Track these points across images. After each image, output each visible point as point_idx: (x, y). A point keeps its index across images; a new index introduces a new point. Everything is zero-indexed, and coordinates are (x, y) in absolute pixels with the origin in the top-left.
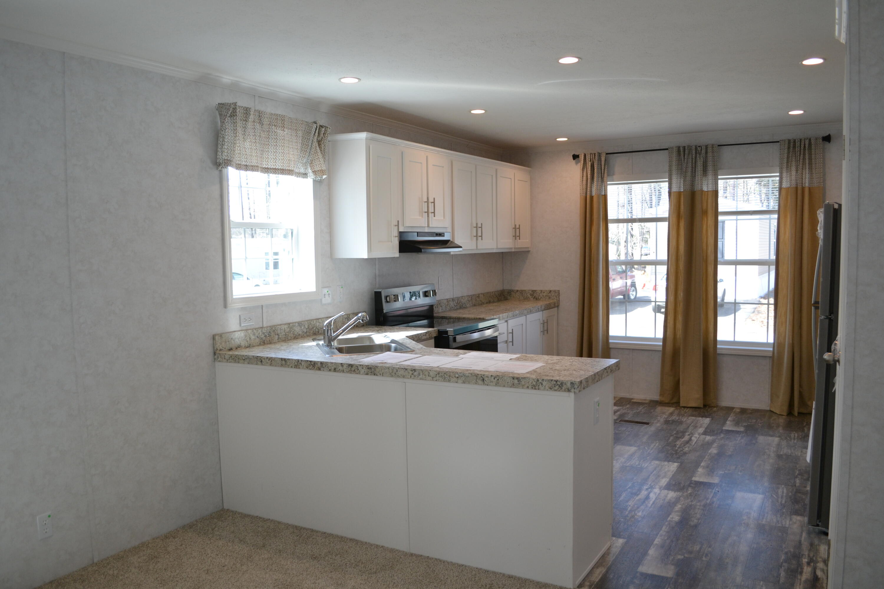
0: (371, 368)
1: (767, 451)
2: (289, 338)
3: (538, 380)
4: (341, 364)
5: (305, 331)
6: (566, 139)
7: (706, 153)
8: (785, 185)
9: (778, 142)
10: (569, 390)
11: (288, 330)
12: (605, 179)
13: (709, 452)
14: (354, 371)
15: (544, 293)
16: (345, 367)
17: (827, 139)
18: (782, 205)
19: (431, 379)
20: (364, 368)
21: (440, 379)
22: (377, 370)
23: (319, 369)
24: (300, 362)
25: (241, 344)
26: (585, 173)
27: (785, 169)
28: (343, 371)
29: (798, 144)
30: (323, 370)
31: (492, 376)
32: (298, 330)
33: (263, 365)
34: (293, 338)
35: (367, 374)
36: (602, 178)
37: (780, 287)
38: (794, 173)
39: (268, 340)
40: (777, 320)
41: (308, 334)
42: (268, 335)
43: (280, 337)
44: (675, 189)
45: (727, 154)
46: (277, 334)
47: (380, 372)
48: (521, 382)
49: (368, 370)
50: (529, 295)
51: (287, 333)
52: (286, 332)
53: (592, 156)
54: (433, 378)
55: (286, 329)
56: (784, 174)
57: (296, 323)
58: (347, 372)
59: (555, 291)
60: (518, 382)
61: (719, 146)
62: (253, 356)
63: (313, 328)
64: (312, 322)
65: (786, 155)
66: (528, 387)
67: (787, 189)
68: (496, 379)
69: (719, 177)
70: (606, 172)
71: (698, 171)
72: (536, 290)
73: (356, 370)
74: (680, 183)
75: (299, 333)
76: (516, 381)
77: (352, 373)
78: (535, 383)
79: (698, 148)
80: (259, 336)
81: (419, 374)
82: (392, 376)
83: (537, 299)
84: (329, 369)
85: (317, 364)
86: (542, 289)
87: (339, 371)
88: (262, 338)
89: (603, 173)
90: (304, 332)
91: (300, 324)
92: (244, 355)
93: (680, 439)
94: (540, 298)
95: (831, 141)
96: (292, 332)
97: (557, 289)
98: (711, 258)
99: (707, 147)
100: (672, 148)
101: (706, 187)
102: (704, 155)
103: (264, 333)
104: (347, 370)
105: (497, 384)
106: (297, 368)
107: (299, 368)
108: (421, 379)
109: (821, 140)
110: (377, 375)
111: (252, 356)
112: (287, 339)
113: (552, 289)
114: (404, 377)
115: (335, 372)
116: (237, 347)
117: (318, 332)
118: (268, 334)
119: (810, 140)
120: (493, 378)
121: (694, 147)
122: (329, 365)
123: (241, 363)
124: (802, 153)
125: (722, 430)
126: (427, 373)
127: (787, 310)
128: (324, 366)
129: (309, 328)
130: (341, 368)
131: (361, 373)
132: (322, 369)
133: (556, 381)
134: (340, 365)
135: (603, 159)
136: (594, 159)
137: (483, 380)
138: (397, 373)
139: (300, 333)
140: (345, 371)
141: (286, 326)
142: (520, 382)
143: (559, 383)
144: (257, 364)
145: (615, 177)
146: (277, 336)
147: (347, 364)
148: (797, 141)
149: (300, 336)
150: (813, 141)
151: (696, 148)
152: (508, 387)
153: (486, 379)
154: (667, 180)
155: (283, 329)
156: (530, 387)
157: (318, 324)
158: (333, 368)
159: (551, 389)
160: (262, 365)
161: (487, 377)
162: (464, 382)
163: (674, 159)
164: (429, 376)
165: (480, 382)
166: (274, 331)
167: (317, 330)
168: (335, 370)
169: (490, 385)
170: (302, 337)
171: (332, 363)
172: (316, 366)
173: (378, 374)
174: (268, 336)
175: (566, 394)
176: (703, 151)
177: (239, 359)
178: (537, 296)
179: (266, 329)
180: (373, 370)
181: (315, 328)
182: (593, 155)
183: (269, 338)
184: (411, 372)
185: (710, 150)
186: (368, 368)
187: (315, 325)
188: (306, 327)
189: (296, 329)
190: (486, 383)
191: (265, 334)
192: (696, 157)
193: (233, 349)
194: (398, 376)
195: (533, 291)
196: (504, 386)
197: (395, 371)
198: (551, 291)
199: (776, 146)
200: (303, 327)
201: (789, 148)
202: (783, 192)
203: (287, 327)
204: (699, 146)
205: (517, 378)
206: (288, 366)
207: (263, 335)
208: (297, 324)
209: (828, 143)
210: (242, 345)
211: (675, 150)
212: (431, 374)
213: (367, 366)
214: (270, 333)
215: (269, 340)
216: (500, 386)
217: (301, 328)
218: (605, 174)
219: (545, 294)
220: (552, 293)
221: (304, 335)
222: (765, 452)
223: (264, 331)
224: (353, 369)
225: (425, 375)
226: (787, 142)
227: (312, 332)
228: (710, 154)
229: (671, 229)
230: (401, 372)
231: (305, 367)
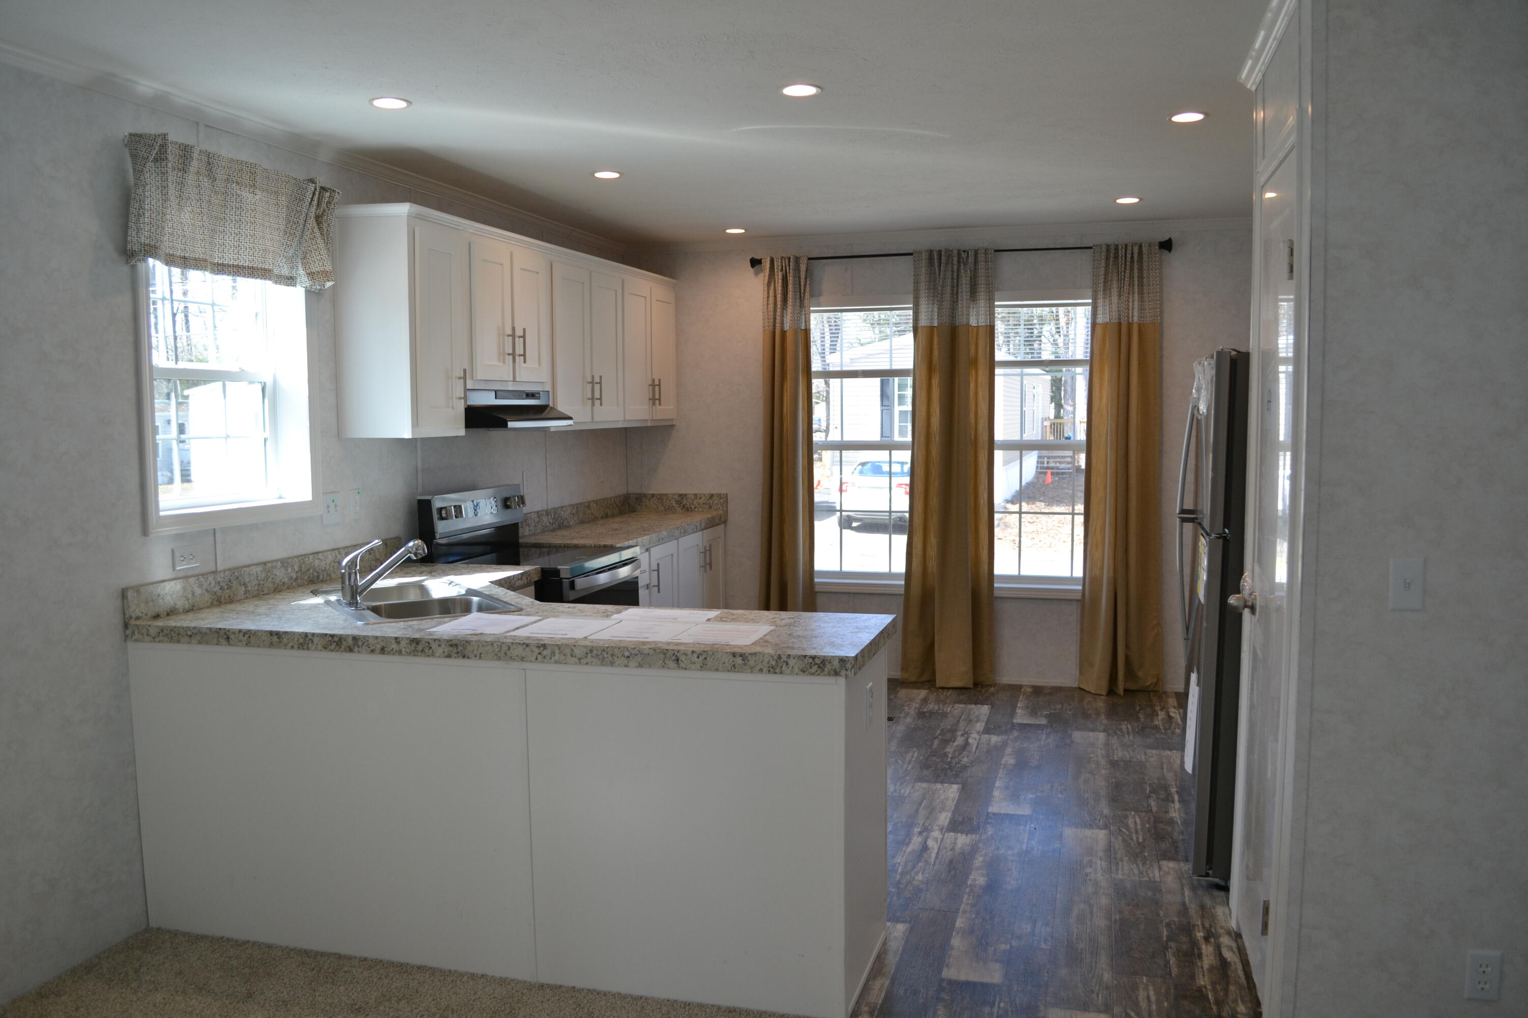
0: (456, 645)
1: (1092, 755)
2: (266, 591)
3: (780, 657)
4: (396, 638)
5: (295, 577)
6: (743, 231)
7: (976, 262)
8: (1100, 320)
9: (1091, 248)
10: (836, 674)
11: (264, 575)
12: (806, 302)
13: (1003, 762)
14: (423, 651)
15: (700, 498)
16: (403, 643)
17: (1167, 245)
18: (1096, 352)
19: (577, 661)
20: (443, 646)
21: (595, 660)
22: (469, 648)
23: (351, 650)
24: (310, 637)
25: (176, 604)
26: (772, 291)
27: (1100, 294)
28: (400, 652)
29: (1121, 253)
30: (359, 652)
31: (693, 652)
32: (280, 574)
33: (232, 645)
34: (273, 590)
35: (449, 656)
36: (802, 301)
37: (1093, 485)
38: (1115, 299)
39: (227, 596)
40: (1089, 539)
41: (299, 581)
42: (226, 587)
43: (249, 588)
44: (923, 322)
45: (1008, 266)
46: (244, 585)
47: (475, 652)
48: (748, 661)
49: (451, 649)
50: (674, 504)
51: (261, 582)
52: (259, 578)
53: (783, 261)
54: (580, 659)
55: (259, 572)
56: (1100, 302)
57: (277, 561)
58: (409, 654)
59: (719, 495)
60: (743, 662)
61: (996, 251)
62: (210, 629)
63: (308, 570)
64: (307, 559)
65: (1102, 270)
66: (761, 670)
67: (1105, 325)
68: (701, 658)
69: (996, 303)
70: (808, 287)
71: (962, 293)
72: (686, 495)
73: (426, 650)
74: (932, 311)
75: (283, 581)
76: (739, 660)
77: (418, 656)
78: (774, 663)
79: (962, 253)
80: (209, 589)
81: (553, 653)
82: (499, 659)
83: (688, 510)
84: (372, 648)
85: (345, 640)
86: (696, 493)
87: (392, 652)
88: (215, 593)
89: (802, 291)
90: (292, 578)
91: (285, 563)
92: (189, 627)
93: (951, 743)
94: (693, 507)
95: (1173, 249)
96: (270, 580)
97: (723, 491)
98: (984, 437)
99: (976, 252)
100: (920, 252)
101: (975, 319)
102: (972, 266)
103: (219, 583)
104: (407, 650)
105: (703, 667)
106: (303, 649)
107: (308, 649)
108: (556, 662)
109: (1157, 247)
110: (468, 658)
111: (207, 628)
112: (262, 593)
113: (713, 492)
114: (522, 659)
115: (383, 653)
116: (169, 611)
117: (318, 577)
118: (227, 585)
119: (1140, 246)
120: (695, 655)
121: (955, 252)
122: (371, 641)
123: (184, 643)
124: (1128, 268)
125: (1013, 724)
126: (568, 651)
127: (1104, 523)
128: (360, 643)
129: (301, 570)
130: (394, 646)
131: (437, 655)
132: (356, 649)
133: (814, 658)
134: (393, 641)
135: (803, 268)
136: (788, 268)
137: (678, 660)
138: (509, 653)
139: (286, 580)
140: (403, 652)
141: (259, 569)
142: (746, 662)
143: (818, 661)
144: (218, 644)
145: (821, 299)
146: (243, 588)
147: (408, 638)
148: (1120, 247)
149: (285, 587)
150: (1145, 249)
151: (959, 254)
152: (724, 671)
153: (682, 658)
154: (912, 306)
155: (255, 573)
156: (765, 670)
157: (317, 562)
158: (379, 647)
159: (804, 672)
160: (229, 645)
161: (685, 654)
162: (640, 666)
163: (923, 271)
164: (572, 656)
165: (672, 664)
166: (238, 578)
167: (315, 574)
168: (383, 651)
169: (690, 669)
170: (288, 588)
171: (377, 638)
172: (344, 643)
173: (472, 656)
174: (227, 589)
175: (832, 680)
176: (971, 260)
177: (179, 634)
178: (688, 504)
179: (222, 575)
180: (460, 648)
181: (311, 571)
182: (787, 260)
183: (228, 591)
184: (537, 651)
185: (981, 257)
186: (451, 646)
187: (313, 565)
188: (296, 568)
189: (278, 573)
190: (682, 665)
191: (221, 584)
192: (958, 270)
193: (162, 616)
194: (512, 659)
195: (680, 495)
196: (717, 670)
197: (505, 648)
198: (712, 496)
199: (1087, 255)
200: (290, 570)
201: (1107, 258)
202: (1099, 330)
203: (261, 569)
204: (964, 251)
205: (741, 655)
206: (286, 645)
207: (216, 585)
208: (279, 564)
209: (1168, 252)
210: (177, 607)
211: (924, 256)
212: (577, 652)
213: (448, 641)
214: (230, 581)
215: (229, 596)
216: (710, 670)
217: (287, 570)
218: (806, 294)
219: (701, 501)
220: (714, 498)
221: (292, 584)
222: (1090, 758)
223: (219, 579)
224: (420, 647)
225: (565, 655)
226: (1104, 249)
227: (306, 577)
228: (981, 265)
229: (917, 389)
230: (519, 651)
231: (320, 647)
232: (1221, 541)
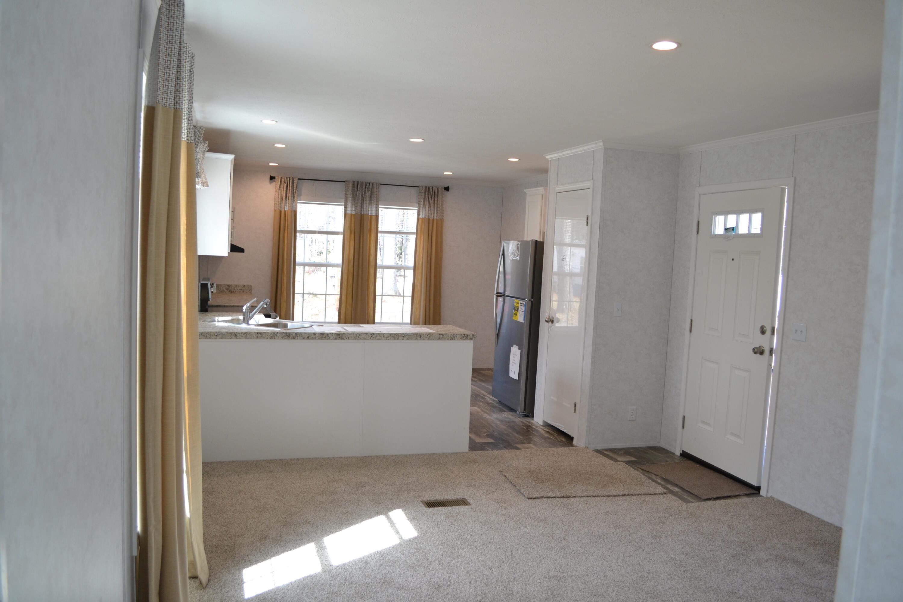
0: (339, 335)
3: (454, 335)
4: (314, 333)
6: (277, 165)
7: (372, 188)
8: (421, 216)
9: (418, 187)
10: (471, 339)
12: (296, 198)
14: (325, 337)
15: (238, 287)
16: (317, 335)
17: (447, 189)
18: (419, 230)
19: (385, 339)
20: (334, 335)
21: (392, 338)
22: (344, 336)
23: (294, 338)
24: (276, 334)
26: (280, 192)
27: (422, 206)
28: (315, 338)
29: (431, 190)
30: (297, 339)
31: (426, 334)
33: (238, 339)
35: (336, 339)
36: (294, 197)
37: (416, 285)
38: (427, 209)
40: (414, 306)
44: (349, 212)
45: (383, 190)
47: (347, 337)
49: (337, 336)
50: (225, 289)
53: (287, 179)
54: (386, 338)
56: (421, 209)
58: (319, 339)
59: (248, 286)
61: (380, 184)
62: (227, 332)
65: (423, 197)
66: (448, 339)
67: (423, 219)
68: (429, 336)
69: (380, 206)
70: (297, 192)
71: (366, 200)
72: (231, 285)
73: (327, 337)
74: (352, 208)
76: (441, 336)
77: (323, 339)
78: (452, 336)
79: (367, 184)
81: (377, 336)
82: (356, 339)
83: (232, 292)
84: (303, 337)
85: (292, 335)
86: (236, 284)
87: (312, 338)
89: (294, 193)
92: (216, 332)
94: (235, 291)
95: (449, 191)
97: (250, 284)
98: (372, 263)
99: (373, 184)
100: (349, 182)
101: (371, 212)
102: (371, 190)
104: (319, 337)
105: (429, 339)
106: (272, 339)
107: (274, 339)
108: (377, 339)
109: (444, 189)
110: (344, 339)
111: (225, 332)
113: (245, 284)
114: (365, 339)
115: (308, 339)
119: (438, 188)
120: (427, 335)
121: (365, 183)
122: (303, 334)
123: (213, 339)
124: (433, 196)
126: (382, 335)
127: (420, 300)
128: (298, 335)
130: (313, 336)
131: (331, 339)
132: (296, 338)
133: (464, 335)
134: (313, 334)
135: (295, 183)
136: (289, 182)
137: (421, 337)
138: (360, 337)
140: (317, 338)
143: (466, 335)
144: (230, 339)
145: (302, 197)
147: (319, 333)
148: (430, 188)
150: (439, 189)
151: (366, 184)
152: (436, 340)
153: (422, 336)
154: (344, 204)
156: (449, 339)
158: (306, 337)
159: (461, 339)
160: (236, 339)
161: (423, 335)
162: (408, 339)
163: (350, 189)
164: (384, 337)
165: (419, 338)
168: (308, 338)
169: (425, 340)
171: (306, 333)
172: (291, 336)
173: (345, 338)
175: (469, 341)
176: (371, 187)
177: (210, 335)
178: (232, 289)
180: (341, 336)
182: (289, 179)
184: (371, 336)
185: (375, 187)
186: (337, 335)
190: (422, 338)
192: (365, 190)
194: (361, 339)
195: (228, 285)
196: (434, 340)
197: (358, 335)
198: (245, 286)
199: (417, 190)
201: (425, 192)
202: (420, 221)
204: (368, 183)
205: (442, 334)
206: (264, 338)
209: (447, 191)
211: (351, 183)
212: (385, 336)
213: (336, 333)
216: (431, 340)
218: (296, 195)
219: (239, 288)
220: (245, 287)
224: (324, 336)
225: (381, 337)
226: (424, 188)
228: (375, 190)
229: (345, 241)
230: (364, 336)
231: (280, 338)
232: (530, 302)
